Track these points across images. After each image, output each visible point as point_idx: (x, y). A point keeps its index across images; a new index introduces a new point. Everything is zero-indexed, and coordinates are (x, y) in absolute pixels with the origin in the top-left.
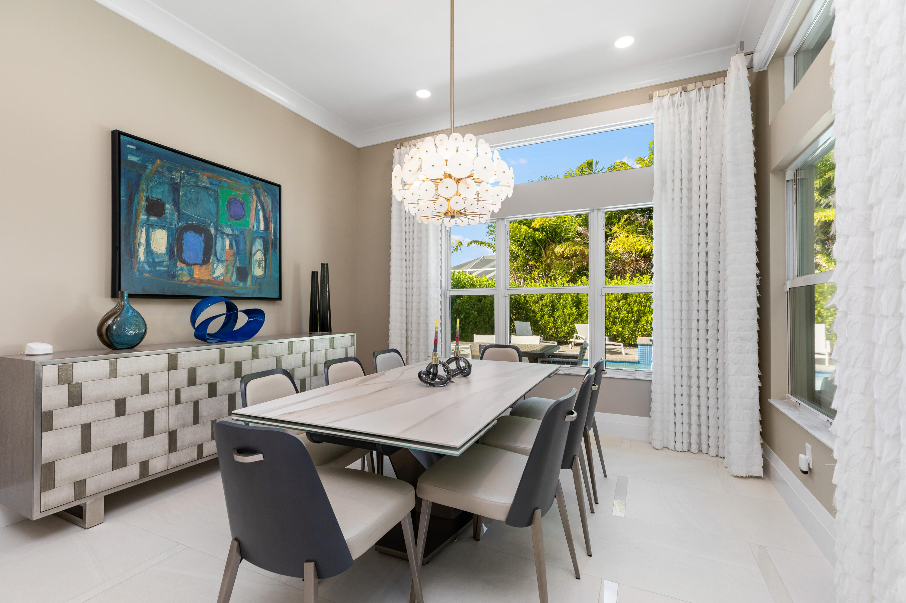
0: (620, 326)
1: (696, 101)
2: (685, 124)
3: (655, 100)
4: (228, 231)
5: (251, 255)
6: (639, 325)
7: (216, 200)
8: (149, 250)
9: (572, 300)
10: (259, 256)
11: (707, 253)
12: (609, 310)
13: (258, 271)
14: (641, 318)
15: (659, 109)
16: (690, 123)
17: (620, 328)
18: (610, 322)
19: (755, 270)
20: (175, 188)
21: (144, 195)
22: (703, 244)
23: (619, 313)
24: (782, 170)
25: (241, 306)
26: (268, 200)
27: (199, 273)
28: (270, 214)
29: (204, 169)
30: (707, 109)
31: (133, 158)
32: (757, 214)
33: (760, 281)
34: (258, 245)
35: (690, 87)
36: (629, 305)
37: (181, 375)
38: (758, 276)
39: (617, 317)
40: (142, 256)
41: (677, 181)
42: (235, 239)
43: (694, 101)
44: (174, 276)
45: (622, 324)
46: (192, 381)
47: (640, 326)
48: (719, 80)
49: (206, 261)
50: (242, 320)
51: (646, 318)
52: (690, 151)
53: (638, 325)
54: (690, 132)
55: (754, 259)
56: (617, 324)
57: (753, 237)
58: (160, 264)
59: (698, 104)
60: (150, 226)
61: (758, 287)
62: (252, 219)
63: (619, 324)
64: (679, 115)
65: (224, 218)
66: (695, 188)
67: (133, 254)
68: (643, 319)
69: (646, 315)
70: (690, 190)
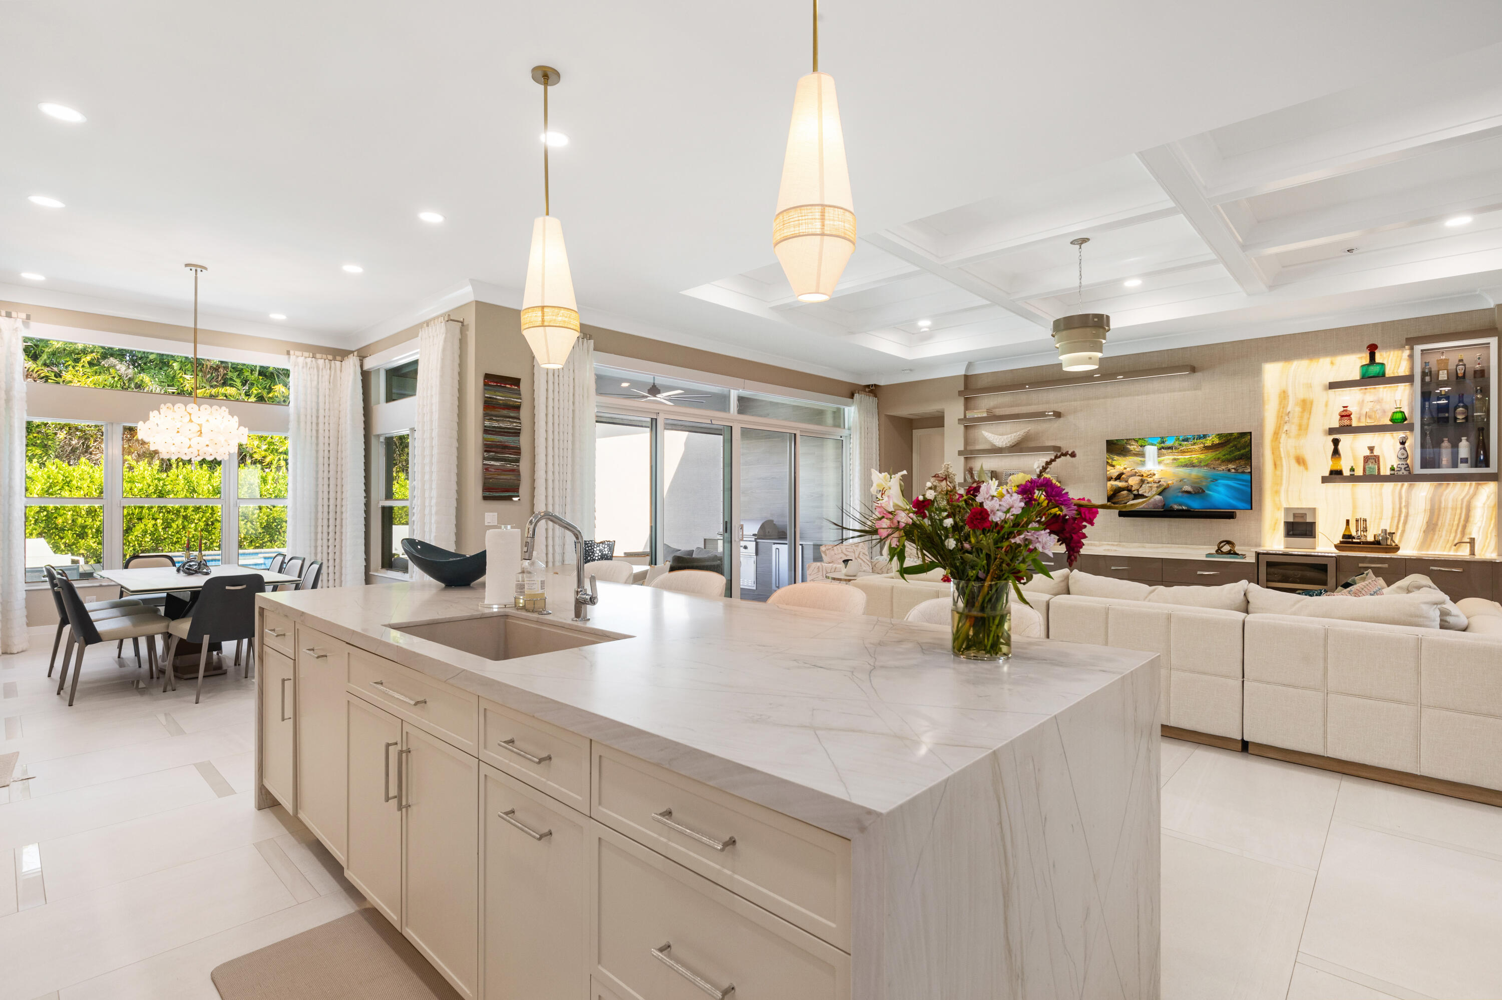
0: (94, 540)
1: (322, 369)
2: (315, 383)
3: (292, 357)
6: (130, 537)
11: (329, 478)
12: (73, 515)
14: (135, 526)
15: (295, 366)
16: (318, 383)
17: (94, 542)
18: (73, 534)
19: (364, 494)
22: (326, 472)
24: (378, 436)
30: (330, 376)
32: (365, 459)
33: (366, 501)
35: (318, 356)
38: (365, 497)
39: (87, 526)
41: (309, 424)
43: (321, 367)
45: (97, 537)
48: (338, 358)
51: (142, 526)
52: (318, 403)
53: (128, 536)
54: (318, 390)
55: (363, 487)
56: (87, 536)
57: (363, 474)
59: (324, 371)
61: (365, 504)
63: (93, 537)
64: (310, 375)
66: (321, 431)
68: (138, 527)
69: (143, 521)
70: (317, 431)
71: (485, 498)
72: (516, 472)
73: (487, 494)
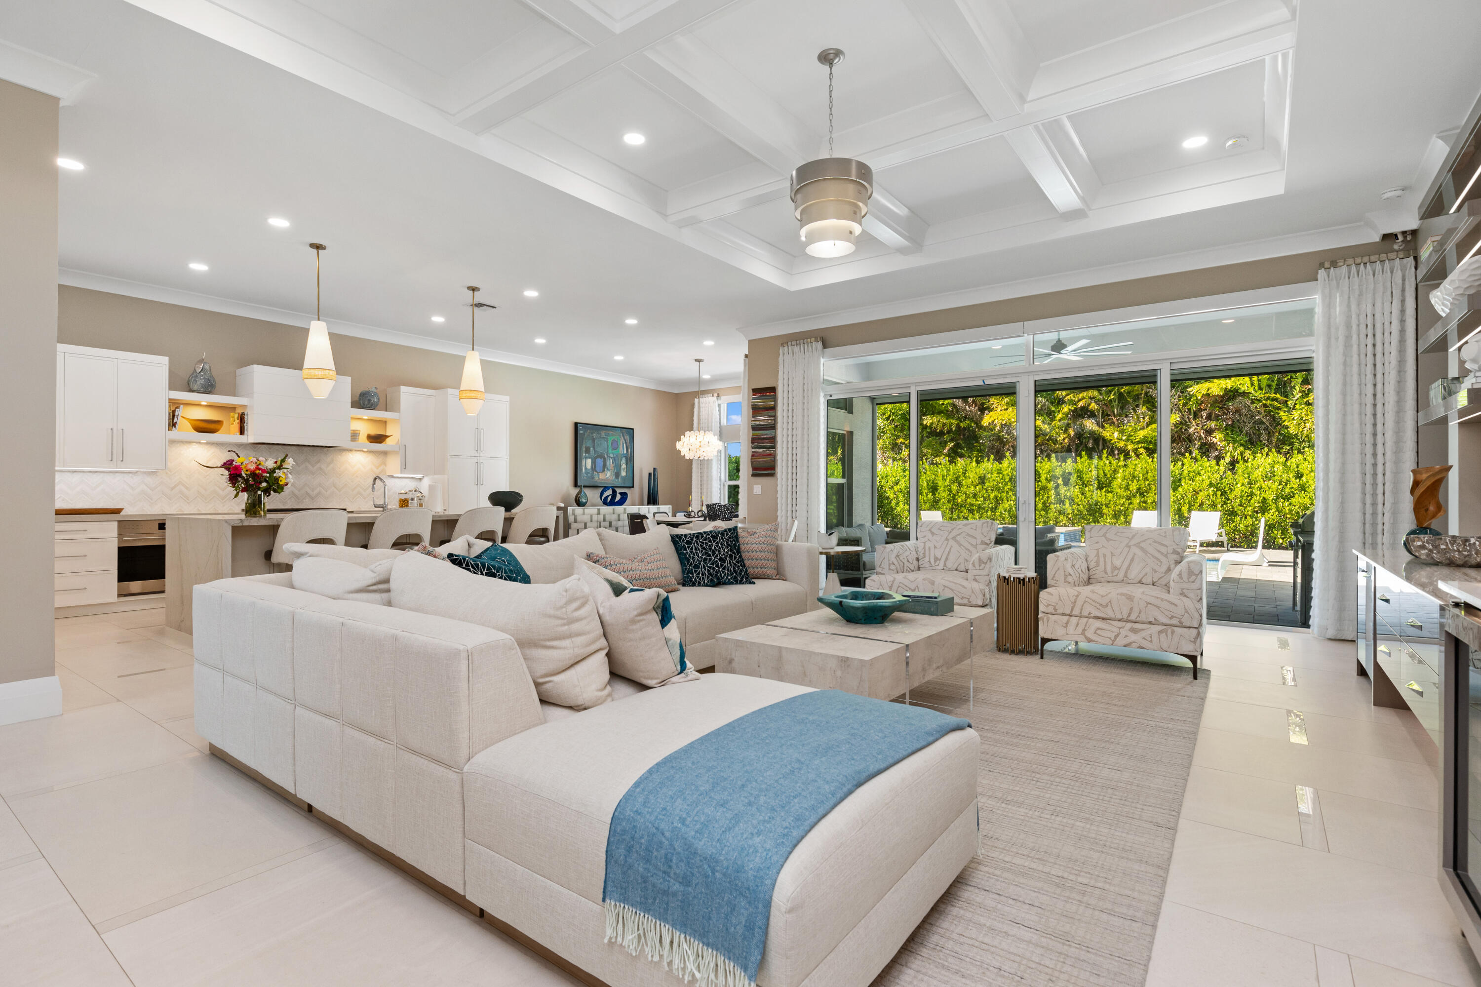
4: (612, 456)
5: (621, 466)
7: (607, 442)
8: (586, 468)
9: (928, 484)
10: (624, 466)
13: (623, 474)
20: (593, 440)
21: (584, 446)
23: (977, 500)
25: (618, 491)
26: (628, 437)
27: (602, 476)
28: (628, 444)
29: (603, 430)
31: (581, 432)
34: (624, 461)
36: (987, 490)
37: (601, 517)
40: (584, 470)
42: (614, 459)
44: (593, 478)
46: (604, 520)
47: (998, 514)
49: (603, 471)
50: (618, 497)
58: (589, 473)
60: (586, 458)
62: (621, 448)
65: (610, 451)
67: (581, 470)
71: (753, 475)
72: (774, 456)
73: (755, 472)
